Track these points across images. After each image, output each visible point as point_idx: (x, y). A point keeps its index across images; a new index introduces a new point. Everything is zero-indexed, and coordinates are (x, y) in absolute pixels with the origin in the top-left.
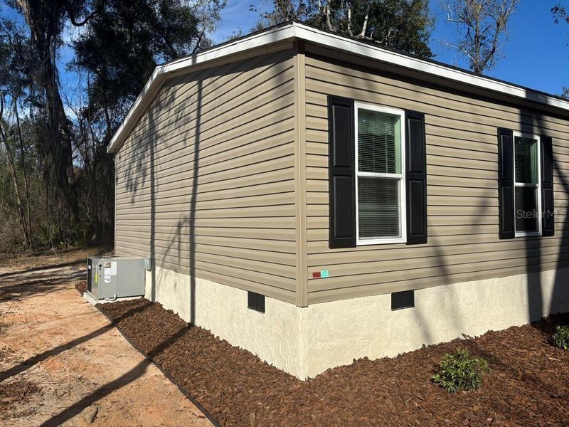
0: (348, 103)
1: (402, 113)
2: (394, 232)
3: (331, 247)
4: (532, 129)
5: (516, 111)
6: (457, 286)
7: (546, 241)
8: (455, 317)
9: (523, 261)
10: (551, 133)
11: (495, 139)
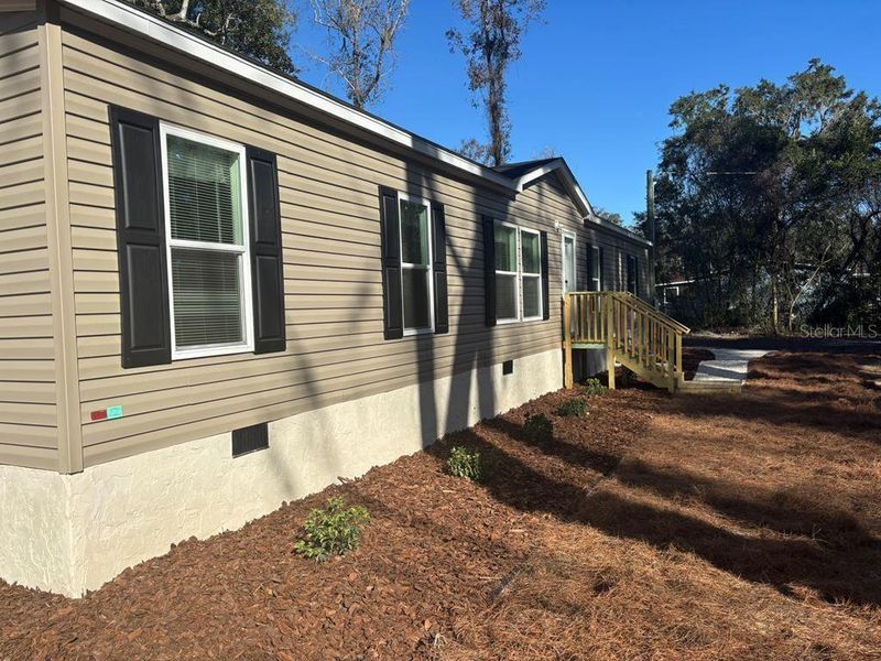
0: (150, 124)
1: (242, 151)
2: (235, 335)
3: (125, 366)
4: (421, 192)
5: (401, 164)
6: (330, 409)
7: (439, 339)
8: (327, 453)
9: (414, 367)
10: (443, 199)
11: (376, 202)
